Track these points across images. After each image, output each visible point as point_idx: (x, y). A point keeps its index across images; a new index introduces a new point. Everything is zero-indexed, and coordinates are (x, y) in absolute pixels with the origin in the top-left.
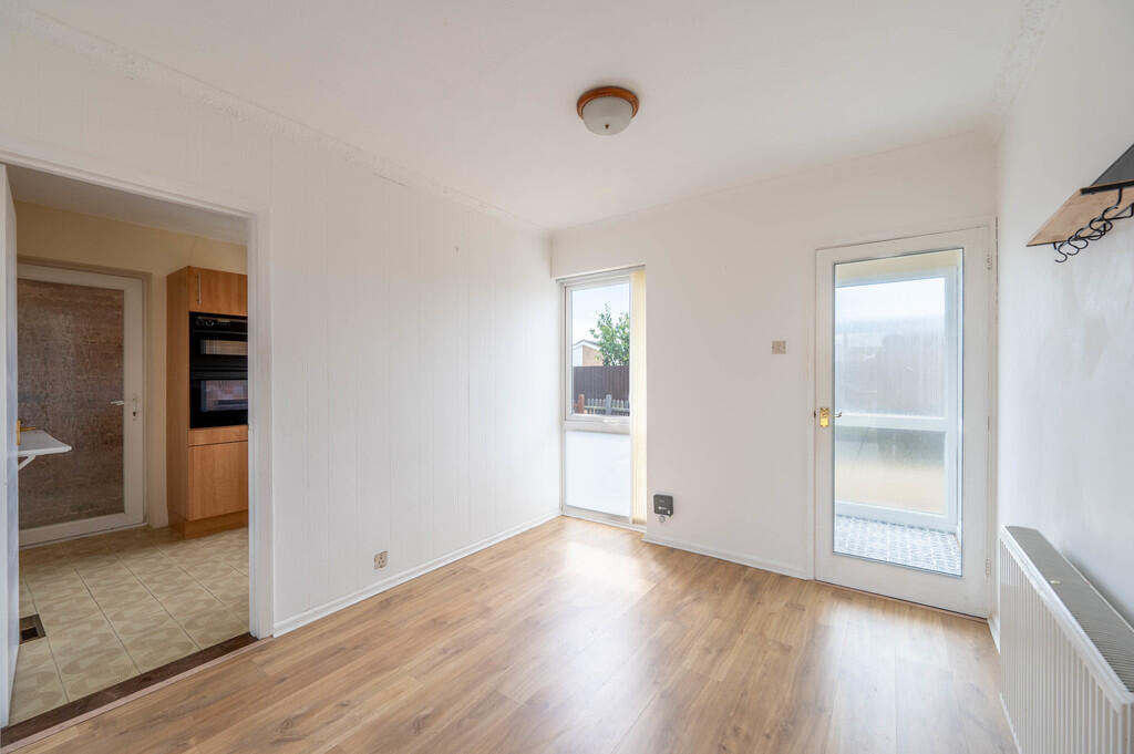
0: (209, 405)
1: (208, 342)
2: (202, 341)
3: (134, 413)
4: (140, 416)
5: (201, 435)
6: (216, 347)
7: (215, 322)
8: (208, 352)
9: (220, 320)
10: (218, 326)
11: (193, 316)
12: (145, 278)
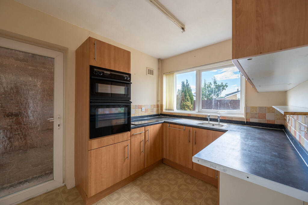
0: (100, 125)
1: (99, 85)
2: (96, 84)
3: (59, 125)
4: (61, 126)
5: (95, 143)
6: (104, 89)
7: (103, 73)
8: (99, 91)
9: (106, 72)
10: (104, 75)
11: (92, 68)
12: (63, 51)
